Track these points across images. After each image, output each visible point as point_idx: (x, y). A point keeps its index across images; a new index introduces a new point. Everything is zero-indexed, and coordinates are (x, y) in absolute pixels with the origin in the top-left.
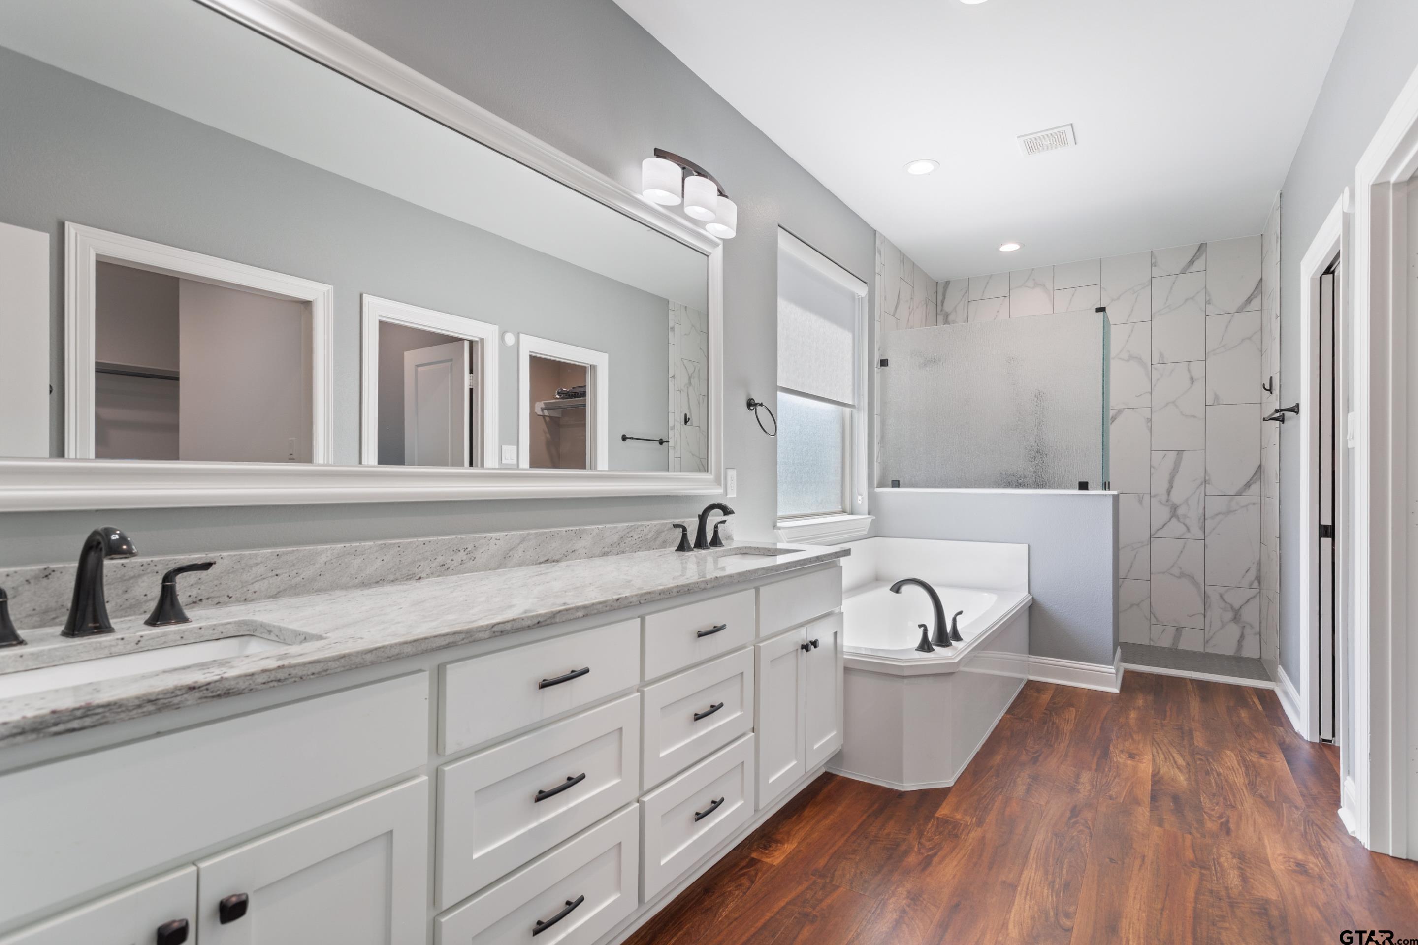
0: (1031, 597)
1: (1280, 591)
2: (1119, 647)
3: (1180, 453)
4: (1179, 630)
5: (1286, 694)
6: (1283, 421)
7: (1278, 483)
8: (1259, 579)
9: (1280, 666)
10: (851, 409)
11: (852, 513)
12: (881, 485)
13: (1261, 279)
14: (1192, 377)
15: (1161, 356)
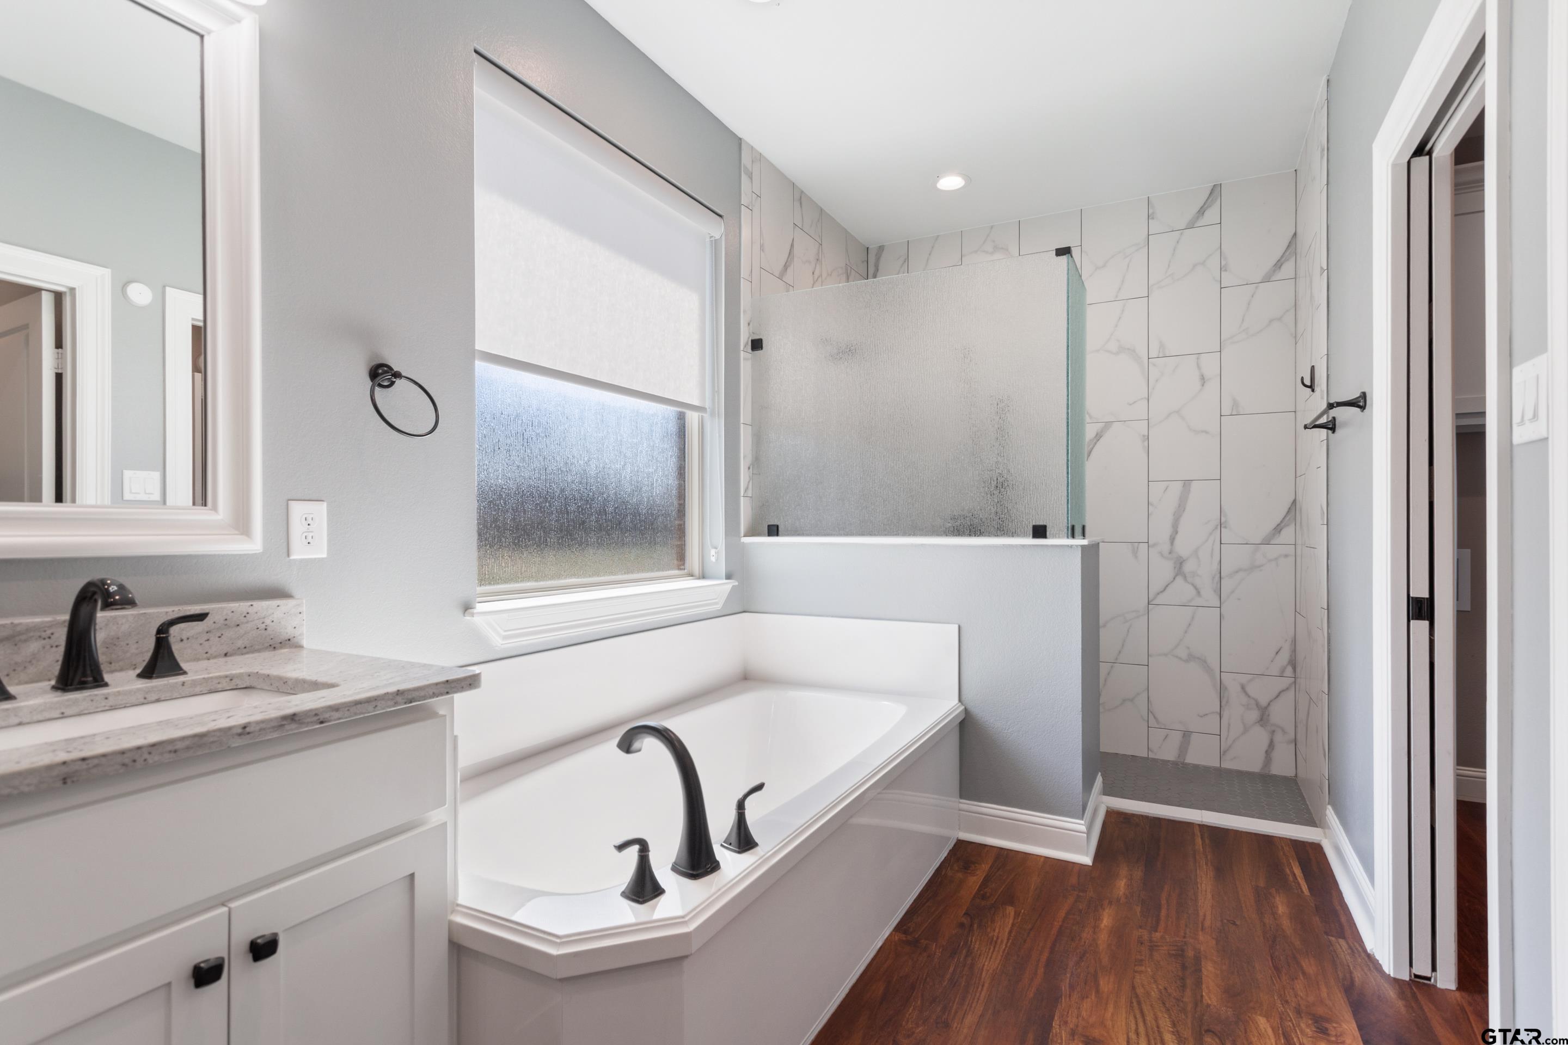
0: (963, 707)
1: (1329, 692)
2: (1100, 774)
3: (1187, 483)
4: (1187, 735)
5: (1338, 850)
6: (1333, 429)
7: (1326, 526)
8: (1293, 663)
9: (1329, 807)
10: (701, 414)
11: (703, 576)
12: (752, 532)
13: (1295, 234)
14: (1203, 376)
15: (1162, 346)
